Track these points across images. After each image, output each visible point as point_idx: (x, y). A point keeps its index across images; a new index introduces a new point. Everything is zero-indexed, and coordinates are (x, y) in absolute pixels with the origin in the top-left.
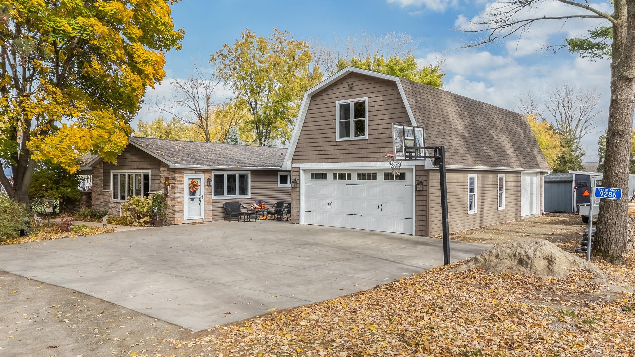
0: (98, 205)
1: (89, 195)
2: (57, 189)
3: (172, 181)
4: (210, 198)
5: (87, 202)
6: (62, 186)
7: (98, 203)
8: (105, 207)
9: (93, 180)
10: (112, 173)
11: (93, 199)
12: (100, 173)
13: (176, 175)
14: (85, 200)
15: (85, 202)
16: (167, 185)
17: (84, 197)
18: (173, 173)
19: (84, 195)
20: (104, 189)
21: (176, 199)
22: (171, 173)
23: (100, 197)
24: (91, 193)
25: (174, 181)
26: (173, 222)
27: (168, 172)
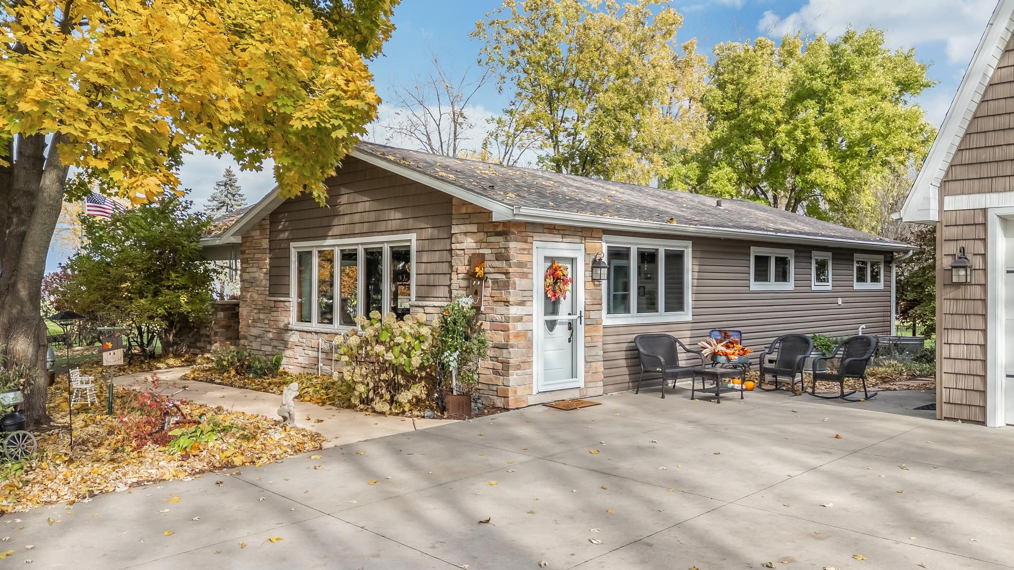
0: (256, 337)
1: (232, 309)
2: (156, 294)
3: (497, 264)
4: (598, 322)
5: (227, 328)
6: (168, 287)
7: (255, 331)
8: (275, 343)
9: (243, 270)
10: (295, 248)
11: (242, 323)
12: (263, 251)
13: (512, 245)
14: (223, 323)
15: (222, 327)
16: (480, 279)
17: (221, 315)
18: (500, 239)
19: (222, 310)
20: (271, 294)
21: (510, 325)
22: (492, 239)
23: (262, 316)
24: (238, 305)
25: (502, 264)
26: (499, 403)
27: (481, 236)
